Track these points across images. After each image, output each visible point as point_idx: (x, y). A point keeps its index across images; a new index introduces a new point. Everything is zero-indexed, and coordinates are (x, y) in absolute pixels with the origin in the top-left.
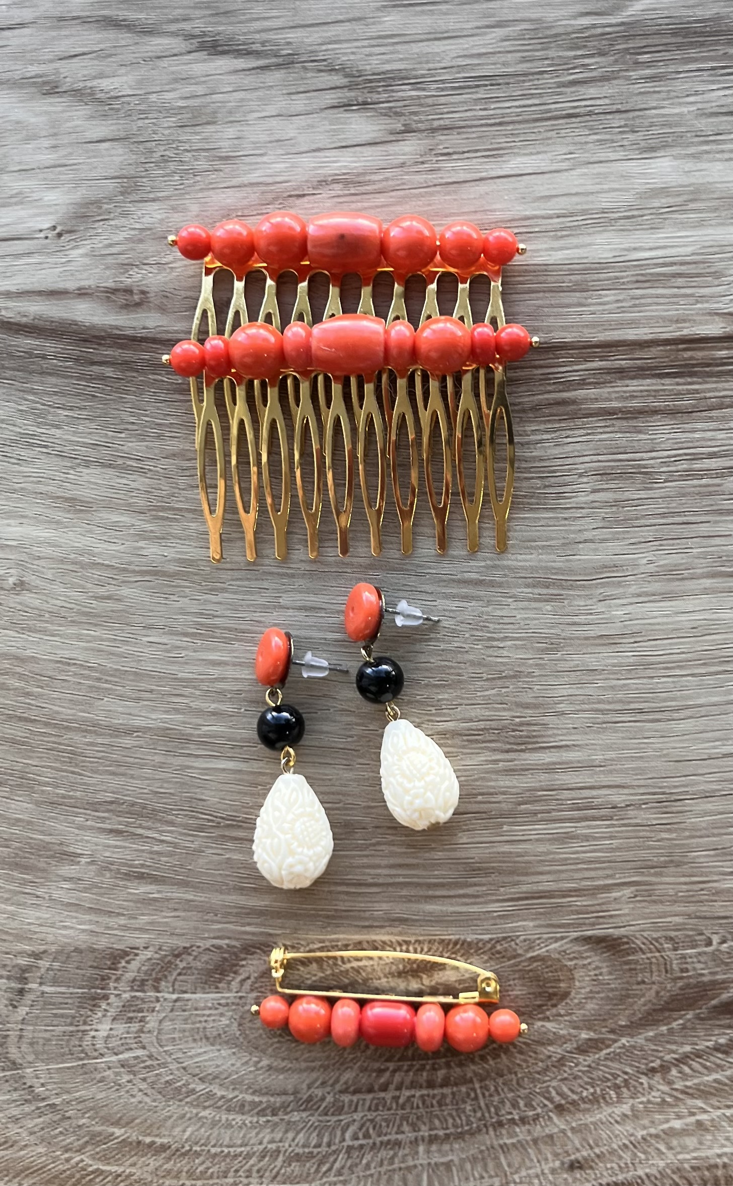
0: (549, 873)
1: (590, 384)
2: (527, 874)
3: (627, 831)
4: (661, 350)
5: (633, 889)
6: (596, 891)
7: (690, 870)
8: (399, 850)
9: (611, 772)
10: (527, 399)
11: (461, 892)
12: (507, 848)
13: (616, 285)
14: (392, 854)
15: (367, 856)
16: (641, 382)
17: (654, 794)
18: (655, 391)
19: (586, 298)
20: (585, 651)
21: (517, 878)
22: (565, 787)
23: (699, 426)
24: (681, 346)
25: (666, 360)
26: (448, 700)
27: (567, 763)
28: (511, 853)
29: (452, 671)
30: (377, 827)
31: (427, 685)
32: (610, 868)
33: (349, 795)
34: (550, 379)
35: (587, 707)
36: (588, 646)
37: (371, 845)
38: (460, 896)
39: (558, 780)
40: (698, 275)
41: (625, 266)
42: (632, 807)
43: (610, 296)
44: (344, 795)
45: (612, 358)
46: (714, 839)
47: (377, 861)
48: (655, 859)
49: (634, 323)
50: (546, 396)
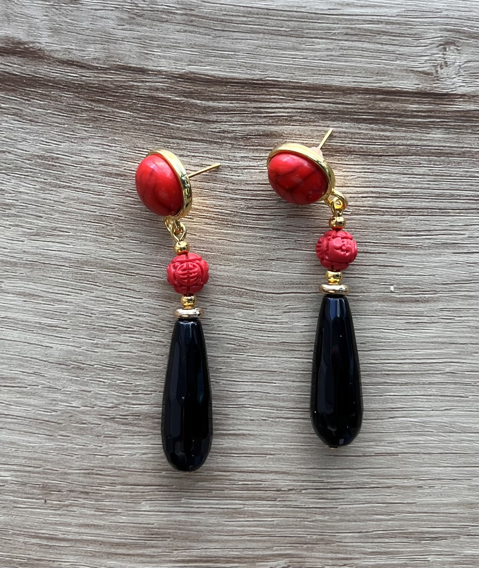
0: (216, 541)
1: (296, 121)
2: (198, 541)
3: (287, 511)
4: (361, 98)
5: (287, 560)
6: (256, 560)
7: (337, 548)
8: (88, 512)
9: (278, 460)
10: (239, 129)
11: (140, 552)
12: (182, 518)
13: (327, 35)
14: (82, 515)
15: (60, 515)
16: (340, 124)
17: (314, 482)
18: (352, 133)
19: (300, 44)
20: (267, 355)
21: (189, 544)
22: (239, 469)
23: (387, 168)
24: (378, 96)
25: (365, 107)
26: (144, 386)
27: (242, 450)
28: (186, 522)
29: (151, 361)
30: (70, 491)
31: (126, 372)
32: (270, 541)
33: (49, 462)
34: (261, 113)
35: (264, 402)
36: (270, 350)
37: (64, 505)
38: (138, 555)
39: (234, 463)
40: (400, 35)
41: (337, 19)
42: (293, 492)
43: (322, 44)
44: (45, 461)
45: (319, 100)
46: (360, 523)
47: (68, 520)
48: (309, 537)
49: (340, 71)
50: (256, 127)
